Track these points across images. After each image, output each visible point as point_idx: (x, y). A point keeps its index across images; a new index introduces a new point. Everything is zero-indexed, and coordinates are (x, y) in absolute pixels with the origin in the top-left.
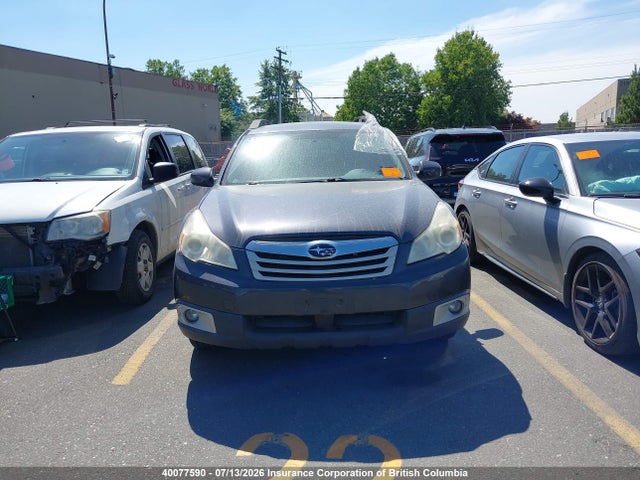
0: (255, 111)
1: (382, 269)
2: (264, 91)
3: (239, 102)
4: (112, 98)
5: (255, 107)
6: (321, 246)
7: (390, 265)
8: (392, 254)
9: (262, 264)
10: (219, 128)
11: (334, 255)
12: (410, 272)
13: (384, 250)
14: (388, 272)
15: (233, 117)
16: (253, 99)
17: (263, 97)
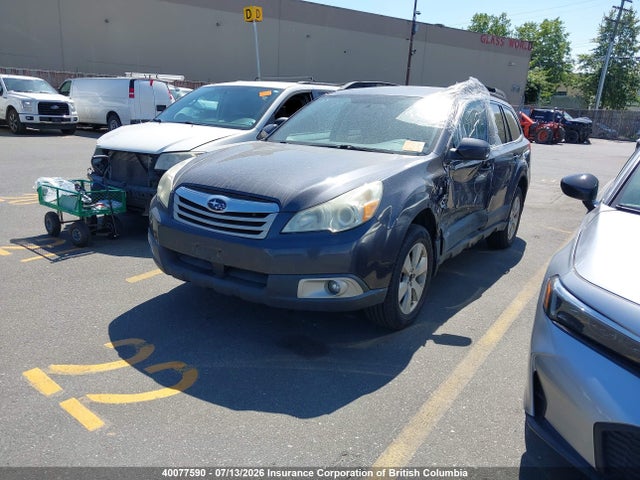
0: (583, 71)
1: (258, 232)
2: (599, 48)
3: (564, 60)
4: (411, 54)
5: (584, 67)
6: (218, 200)
7: (265, 229)
8: (270, 220)
9: (181, 208)
10: (523, 88)
11: (225, 211)
12: (281, 240)
13: (264, 215)
14: (262, 236)
15: (545, 78)
16: (583, 58)
17: (597, 55)
